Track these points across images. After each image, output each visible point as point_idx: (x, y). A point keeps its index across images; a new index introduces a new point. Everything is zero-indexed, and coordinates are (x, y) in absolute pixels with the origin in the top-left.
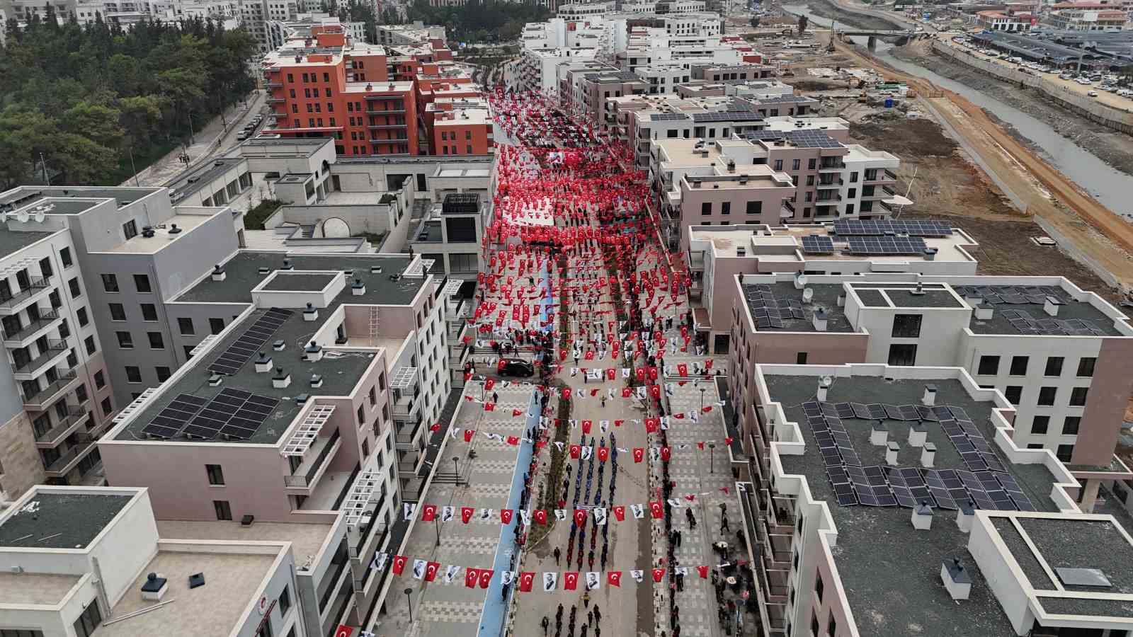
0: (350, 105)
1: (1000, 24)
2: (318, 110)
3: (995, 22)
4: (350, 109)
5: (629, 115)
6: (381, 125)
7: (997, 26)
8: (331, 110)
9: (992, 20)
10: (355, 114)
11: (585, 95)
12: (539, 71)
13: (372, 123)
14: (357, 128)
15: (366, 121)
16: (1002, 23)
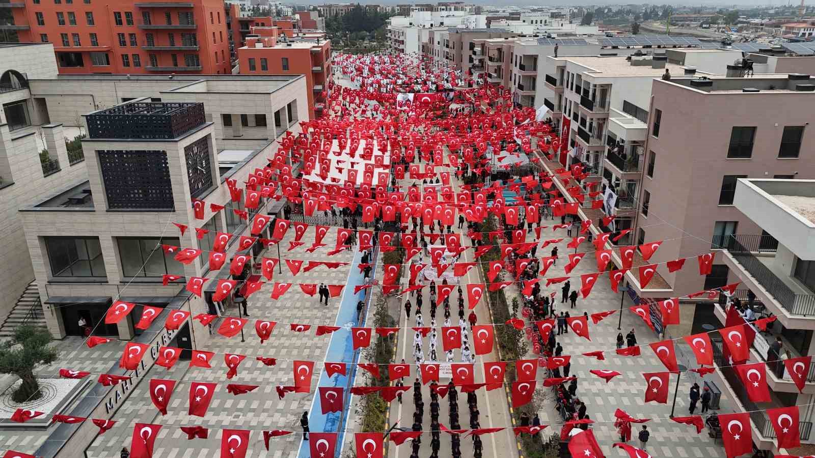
0: (117, 15)
1: (807, 33)
2: (73, 22)
3: (802, 31)
4: (119, 22)
5: (504, 50)
6: (162, 44)
7: (804, 34)
8: (91, 22)
9: (799, 29)
10: (126, 29)
11: (447, 50)
12: (402, 42)
13: (150, 42)
14: (129, 50)
15: (141, 38)
16: (809, 32)
